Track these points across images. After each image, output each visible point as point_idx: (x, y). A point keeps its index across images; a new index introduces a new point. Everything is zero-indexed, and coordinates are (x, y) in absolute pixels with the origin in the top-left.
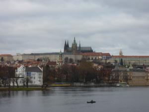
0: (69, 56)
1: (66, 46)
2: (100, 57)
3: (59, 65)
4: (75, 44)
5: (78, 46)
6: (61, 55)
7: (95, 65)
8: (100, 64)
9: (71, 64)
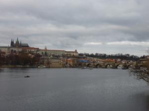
0: (14, 49)
1: (12, 43)
2: (33, 50)
3: (7, 54)
4: (17, 42)
5: (20, 43)
6: (9, 48)
7: (30, 55)
8: (33, 54)
9: (15, 54)
